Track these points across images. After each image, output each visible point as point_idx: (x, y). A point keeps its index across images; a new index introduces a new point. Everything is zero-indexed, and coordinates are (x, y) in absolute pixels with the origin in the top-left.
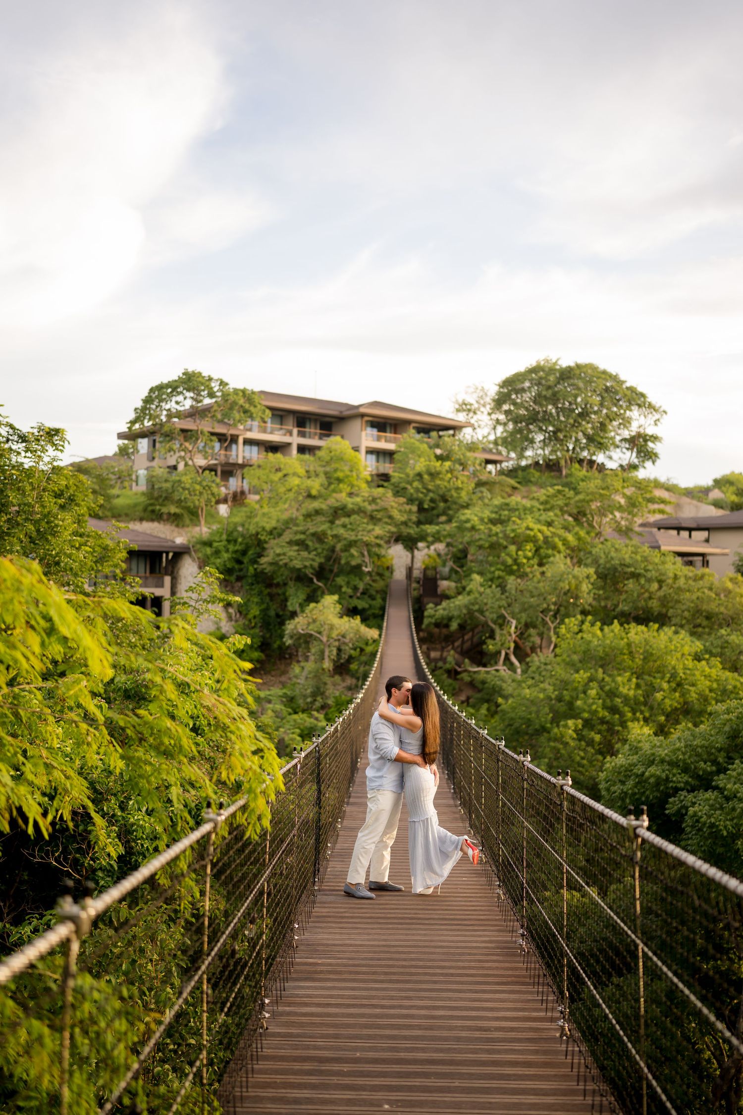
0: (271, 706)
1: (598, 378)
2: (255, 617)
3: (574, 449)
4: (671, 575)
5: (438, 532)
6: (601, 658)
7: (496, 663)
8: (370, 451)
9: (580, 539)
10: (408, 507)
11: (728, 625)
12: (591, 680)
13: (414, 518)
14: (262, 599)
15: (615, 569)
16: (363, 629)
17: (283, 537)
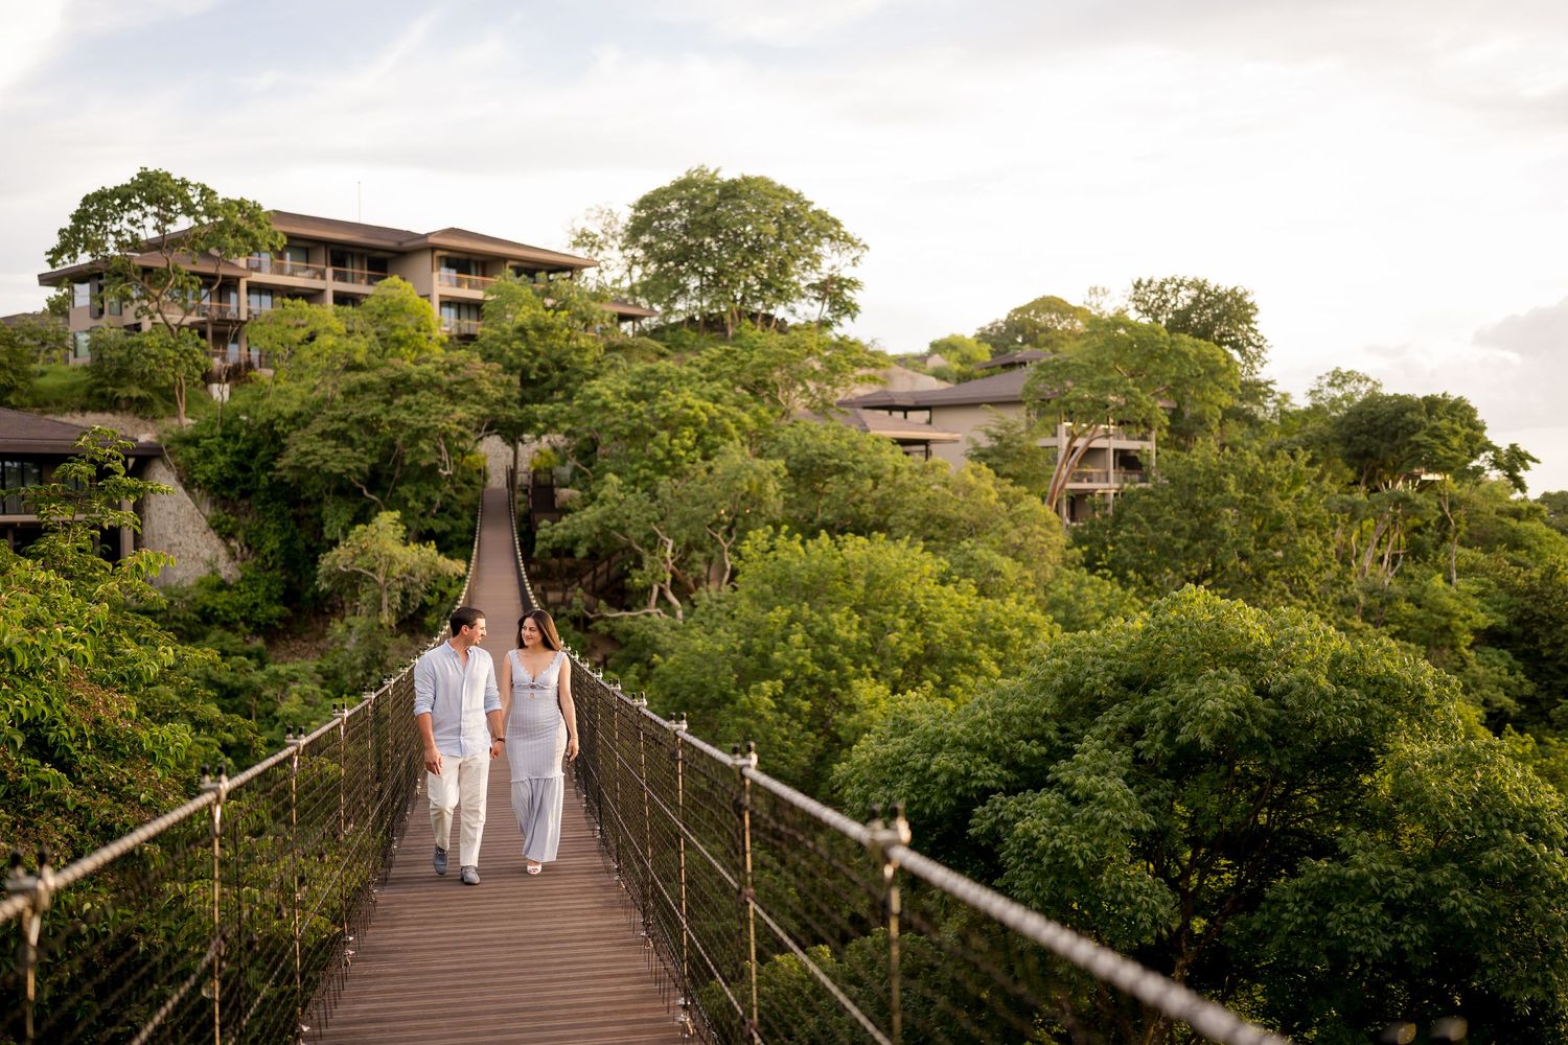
0: (296, 686)
1: (775, 197)
2: (272, 553)
3: (743, 298)
4: (890, 467)
5: (553, 415)
6: (806, 587)
7: (646, 604)
8: (447, 302)
9: (759, 420)
10: (505, 378)
11: (971, 535)
12: (792, 620)
13: (516, 394)
14: (283, 525)
15: (812, 463)
16: (442, 561)
17: (311, 427)
